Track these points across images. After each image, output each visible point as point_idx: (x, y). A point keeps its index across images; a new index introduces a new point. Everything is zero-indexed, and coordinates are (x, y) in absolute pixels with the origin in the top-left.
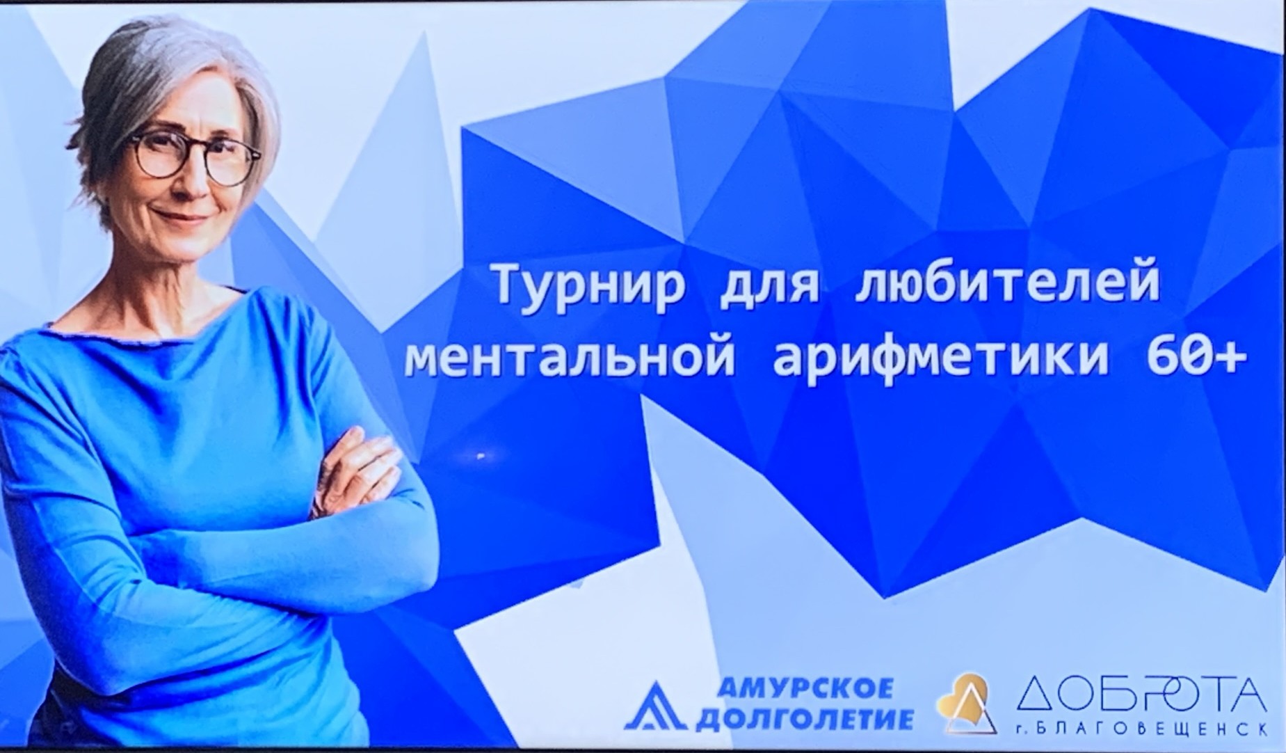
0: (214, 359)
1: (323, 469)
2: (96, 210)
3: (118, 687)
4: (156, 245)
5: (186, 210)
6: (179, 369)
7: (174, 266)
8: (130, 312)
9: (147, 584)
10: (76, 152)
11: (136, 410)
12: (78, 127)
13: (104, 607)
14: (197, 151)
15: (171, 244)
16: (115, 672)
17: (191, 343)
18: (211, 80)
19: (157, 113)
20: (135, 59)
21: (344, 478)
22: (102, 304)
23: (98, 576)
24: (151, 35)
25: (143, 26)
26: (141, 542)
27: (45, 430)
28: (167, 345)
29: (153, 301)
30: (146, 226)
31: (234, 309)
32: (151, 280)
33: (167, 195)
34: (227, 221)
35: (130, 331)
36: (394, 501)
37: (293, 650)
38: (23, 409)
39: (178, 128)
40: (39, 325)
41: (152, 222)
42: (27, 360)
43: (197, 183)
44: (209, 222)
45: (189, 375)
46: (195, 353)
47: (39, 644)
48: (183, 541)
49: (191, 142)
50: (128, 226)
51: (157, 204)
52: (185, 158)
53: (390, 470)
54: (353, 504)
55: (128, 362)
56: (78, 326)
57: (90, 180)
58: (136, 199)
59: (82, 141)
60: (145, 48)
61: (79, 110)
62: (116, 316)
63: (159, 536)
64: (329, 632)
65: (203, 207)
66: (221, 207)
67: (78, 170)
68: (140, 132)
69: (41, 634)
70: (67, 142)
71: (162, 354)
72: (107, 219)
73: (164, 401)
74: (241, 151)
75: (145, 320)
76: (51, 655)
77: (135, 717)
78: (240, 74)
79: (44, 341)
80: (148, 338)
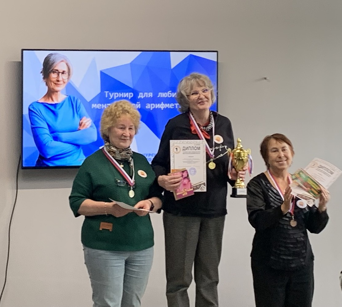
0: (63, 106)
1: (80, 123)
2: (45, 83)
3: (48, 157)
4: (54, 88)
5: (59, 83)
6: (58, 108)
7: (57, 92)
8: (50, 99)
9: (53, 141)
10: (42, 74)
11: (51, 114)
12: (42, 70)
13: (47, 145)
14: (60, 74)
15: (57, 88)
16: (48, 155)
17: (59, 104)
18: (62, 63)
19: (54, 68)
20: (51, 60)
21: (83, 124)
22: (46, 98)
23: (46, 140)
24: (53, 56)
25: (52, 54)
26: (52, 134)
27: (37, 117)
28: (56, 104)
29: (54, 97)
30: (53, 86)
31: (66, 98)
32: (54, 94)
33: (56, 81)
34: (65, 85)
35: (50, 102)
36: (91, 128)
37: (75, 151)
38: (34, 114)
39: (57, 70)
40: (36, 101)
41: (54, 85)
42: (34, 106)
43: (60, 79)
44: (62, 85)
45: (59, 109)
46: (60, 105)
47: (36, 151)
48: (58, 134)
49: (59, 72)
50: (50, 86)
51: (55, 82)
52: (58, 75)
53: (90, 123)
54: (84, 128)
55: (50, 107)
56: (42, 101)
57: (44, 78)
58: (51, 81)
59: (43, 72)
60: (52, 58)
61: (42, 67)
62: (48, 99)
63: (55, 134)
64: (81, 148)
65: (61, 82)
66: (64, 83)
67: (42, 77)
68: (52, 71)
69: (37, 149)
70: (40, 72)
71: (55, 105)
72: (47, 84)
73: (56, 113)
74: (67, 74)
75: (52, 100)
76: (39, 152)
77: (52, 161)
78: (67, 62)
79: (37, 103)
80: (53, 103)
